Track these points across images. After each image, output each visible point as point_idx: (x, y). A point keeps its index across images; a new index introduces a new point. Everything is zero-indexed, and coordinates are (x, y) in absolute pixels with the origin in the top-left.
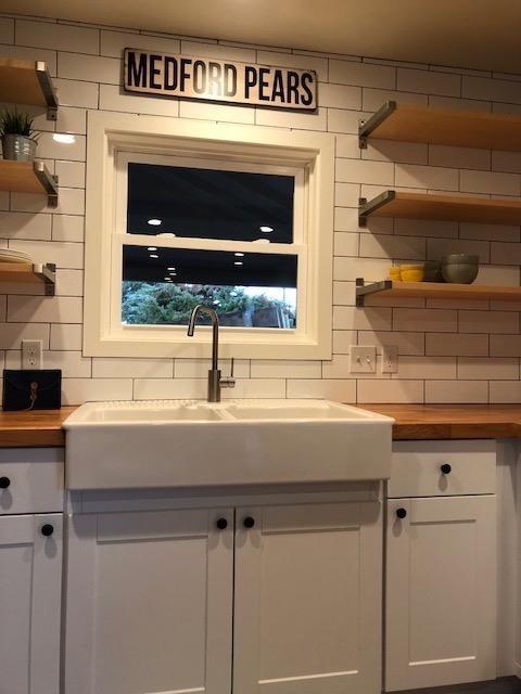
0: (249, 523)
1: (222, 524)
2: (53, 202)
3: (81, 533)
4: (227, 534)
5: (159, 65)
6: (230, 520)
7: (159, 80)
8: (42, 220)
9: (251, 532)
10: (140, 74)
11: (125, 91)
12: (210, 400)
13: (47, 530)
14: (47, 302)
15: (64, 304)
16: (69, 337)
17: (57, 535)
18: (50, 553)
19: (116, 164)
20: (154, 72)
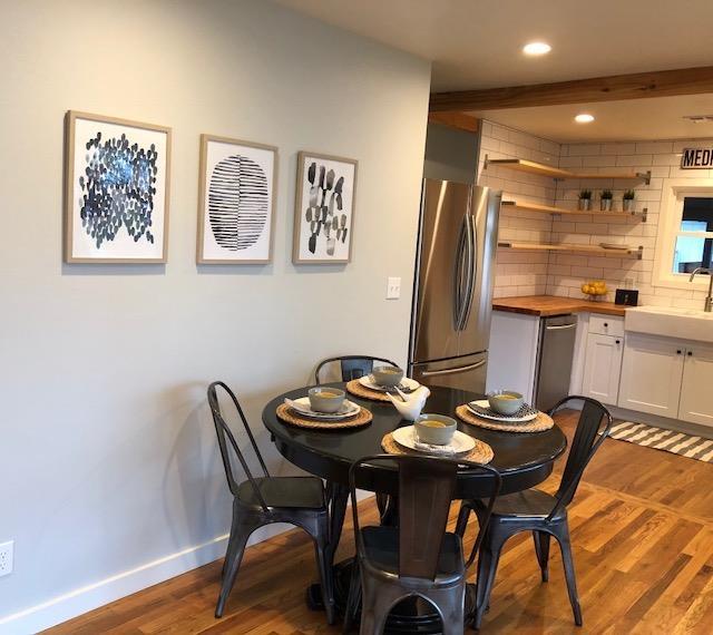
0: (690, 354)
1: (679, 352)
2: (644, 220)
3: (629, 346)
4: (681, 357)
5: (701, 155)
6: (682, 351)
7: (700, 161)
8: (639, 228)
9: (691, 358)
10: (690, 159)
11: (682, 168)
12: (705, 310)
13: (618, 342)
14: (638, 262)
15: (645, 263)
16: (646, 277)
17: (621, 343)
18: (619, 349)
19: (678, 199)
20: (697, 158)
